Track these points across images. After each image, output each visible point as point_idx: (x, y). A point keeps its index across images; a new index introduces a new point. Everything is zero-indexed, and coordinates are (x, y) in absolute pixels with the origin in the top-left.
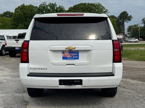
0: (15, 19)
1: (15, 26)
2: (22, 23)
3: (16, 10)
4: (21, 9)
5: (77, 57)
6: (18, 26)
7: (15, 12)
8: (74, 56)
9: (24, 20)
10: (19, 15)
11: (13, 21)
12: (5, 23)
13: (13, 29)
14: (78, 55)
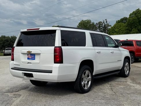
0: (129, 24)
1: (128, 31)
2: (135, 28)
3: (130, 15)
4: (135, 14)
5: (34, 58)
6: (131, 30)
7: (129, 17)
8: (33, 57)
9: (138, 24)
10: (133, 20)
11: (127, 27)
12: (119, 29)
13: (126, 34)
14: (35, 57)
